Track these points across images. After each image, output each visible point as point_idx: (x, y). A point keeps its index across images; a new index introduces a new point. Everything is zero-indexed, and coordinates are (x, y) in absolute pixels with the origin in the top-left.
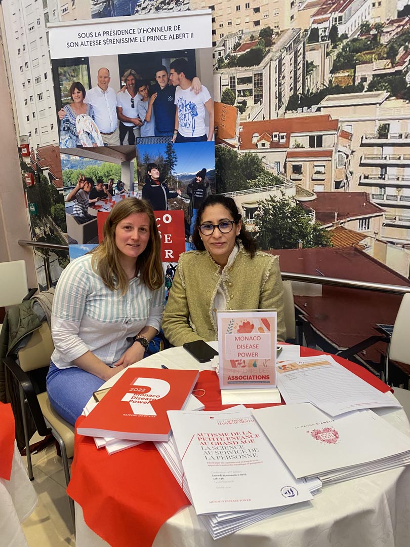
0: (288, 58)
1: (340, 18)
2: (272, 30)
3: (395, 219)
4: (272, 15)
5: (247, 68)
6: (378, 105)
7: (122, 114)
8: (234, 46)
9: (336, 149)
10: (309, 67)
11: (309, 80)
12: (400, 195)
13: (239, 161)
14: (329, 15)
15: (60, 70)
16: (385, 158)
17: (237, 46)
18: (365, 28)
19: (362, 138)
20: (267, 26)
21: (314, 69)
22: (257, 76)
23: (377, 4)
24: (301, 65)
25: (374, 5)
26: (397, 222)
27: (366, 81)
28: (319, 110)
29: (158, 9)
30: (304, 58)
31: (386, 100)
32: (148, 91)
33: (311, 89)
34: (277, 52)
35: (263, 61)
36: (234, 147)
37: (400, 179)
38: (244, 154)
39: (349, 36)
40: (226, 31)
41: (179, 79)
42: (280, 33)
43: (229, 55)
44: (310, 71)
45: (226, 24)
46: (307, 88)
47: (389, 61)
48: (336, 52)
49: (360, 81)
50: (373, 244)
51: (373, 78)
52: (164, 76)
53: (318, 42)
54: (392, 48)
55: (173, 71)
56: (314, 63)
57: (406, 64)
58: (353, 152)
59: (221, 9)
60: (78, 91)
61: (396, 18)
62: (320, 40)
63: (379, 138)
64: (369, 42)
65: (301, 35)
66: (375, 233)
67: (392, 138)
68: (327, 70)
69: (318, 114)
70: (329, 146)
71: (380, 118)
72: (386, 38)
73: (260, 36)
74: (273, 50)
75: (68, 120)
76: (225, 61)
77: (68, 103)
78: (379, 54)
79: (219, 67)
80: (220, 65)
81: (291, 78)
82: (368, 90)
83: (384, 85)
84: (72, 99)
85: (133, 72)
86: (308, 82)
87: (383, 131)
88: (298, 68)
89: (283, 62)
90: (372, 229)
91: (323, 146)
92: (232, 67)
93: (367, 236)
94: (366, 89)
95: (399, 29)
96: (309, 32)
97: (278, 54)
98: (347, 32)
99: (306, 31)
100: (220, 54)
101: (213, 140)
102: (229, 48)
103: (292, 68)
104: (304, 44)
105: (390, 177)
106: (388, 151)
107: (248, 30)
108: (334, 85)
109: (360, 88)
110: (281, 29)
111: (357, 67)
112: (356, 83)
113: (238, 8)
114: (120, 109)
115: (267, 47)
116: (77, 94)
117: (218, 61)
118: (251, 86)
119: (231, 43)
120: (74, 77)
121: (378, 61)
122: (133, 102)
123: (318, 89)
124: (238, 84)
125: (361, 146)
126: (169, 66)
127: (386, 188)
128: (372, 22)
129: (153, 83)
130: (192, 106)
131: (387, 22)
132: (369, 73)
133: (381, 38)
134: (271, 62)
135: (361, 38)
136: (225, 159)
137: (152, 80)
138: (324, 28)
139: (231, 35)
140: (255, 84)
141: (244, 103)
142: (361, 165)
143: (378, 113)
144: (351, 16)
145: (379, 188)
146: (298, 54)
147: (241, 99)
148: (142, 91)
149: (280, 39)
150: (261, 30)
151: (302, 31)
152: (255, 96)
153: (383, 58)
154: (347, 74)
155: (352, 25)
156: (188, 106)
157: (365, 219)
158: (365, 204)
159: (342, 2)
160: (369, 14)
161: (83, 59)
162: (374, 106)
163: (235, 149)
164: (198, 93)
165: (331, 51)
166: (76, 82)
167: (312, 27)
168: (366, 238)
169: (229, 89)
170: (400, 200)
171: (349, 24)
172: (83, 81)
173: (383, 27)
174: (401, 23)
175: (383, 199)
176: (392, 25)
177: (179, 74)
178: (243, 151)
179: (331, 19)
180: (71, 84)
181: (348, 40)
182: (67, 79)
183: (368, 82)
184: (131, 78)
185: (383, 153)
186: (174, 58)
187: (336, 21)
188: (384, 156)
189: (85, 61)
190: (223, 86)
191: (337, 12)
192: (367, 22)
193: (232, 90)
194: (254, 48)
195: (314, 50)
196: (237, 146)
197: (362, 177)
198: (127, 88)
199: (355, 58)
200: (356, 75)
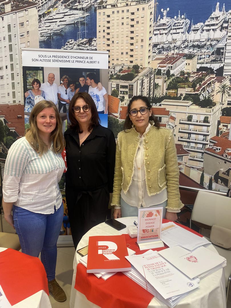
0: (146, 80)
1: (171, 67)
2: (139, 66)
3: (194, 157)
4: (139, 60)
5: (125, 81)
6: (187, 107)
7: (60, 97)
8: (119, 70)
9: (168, 124)
10: (156, 86)
11: (156, 91)
12: (197, 146)
13: (120, 124)
14: (166, 65)
15: (27, 72)
16: (190, 130)
17: (120, 71)
18: (182, 73)
19: (180, 120)
20: (136, 64)
21: (159, 87)
22: (131, 86)
23: (188, 64)
24: (152, 84)
25: (186, 64)
26: (195, 159)
27: (182, 96)
28: (160, 105)
29: (79, 45)
30: (154, 81)
31: (191, 105)
32: (75, 86)
33: (157, 95)
34: (141, 76)
35: (134, 79)
36: (117, 117)
37: (197, 140)
38: (122, 121)
39: (175, 75)
40: (115, 62)
41: (91, 82)
42: (143, 68)
43: (116, 74)
44: (157, 87)
45: (115, 60)
46: (155, 95)
47: (193, 89)
48: (169, 81)
49: (180, 95)
50: (184, 168)
51: (186, 95)
52: (83, 80)
53: (161, 75)
54: (194, 84)
55: (88, 78)
56: (159, 84)
57: (200, 91)
58: (176, 126)
59: (113, 52)
60: (36, 83)
61: (196, 71)
62: (162, 75)
63: (188, 121)
64: (184, 80)
65: (153, 71)
66: (185, 163)
67: (193, 121)
68: (165, 89)
69: (160, 107)
70: (165, 122)
71: (188, 112)
72: (191, 79)
73: (133, 68)
74: (139, 75)
75: (30, 98)
76: (114, 76)
77: (30, 89)
78: (188, 85)
79: (111, 79)
80: (112, 77)
81: (147, 89)
82: (183, 100)
83: (190, 99)
84: (33, 87)
85: (67, 77)
86: (156, 92)
87: (190, 118)
88: (151, 85)
89: (144, 81)
90: (184, 161)
91: (162, 121)
92: (118, 79)
93: (181, 164)
94: (182, 99)
95: (197, 76)
96: (157, 71)
97: (141, 78)
98: (174, 74)
99: (155, 69)
100: (111, 72)
101: (107, 113)
102: (117, 71)
103: (148, 85)
104: (154, 75)
105: (192, 138)
106: (191, 127)
107: (127, 64)
108: (168, 95)
109: (180, 98)
110: (143, 67)
111: (179, 89)
112: (178, 96)
113: (122, 53)
114: (59, 95)
115: (136, 73)
116: (36, 85)
117: (110, 76)
118: (127, 90)
119: (118, 68)
120: (35, 76)
121: (188, 88)
122: (66, 92)
123: (160, 96)
124: (121, 88)
125: (179, 124)
126: (86, 76)
127: (191, 143)
128: (186, 71)
129: (77, 83)
130: (97, 96)
131: (192, 72)
132: (184, 93)
133: (189, 78)
134: (138, 80)
135: (180, 77)
136: (112, 123)
137: (77, 82)
138: (164, 70)
139: (118, 65)
140: (129, 89)
141: (123, 97)
142: (180, 132)
143: (187, 110)
144: (176, 67)
145: (187, 143)
146: (151, 79)
147: (122, 95)
148: (71, 86)
149: (143, 71)
150: (134, 65)
151: (153, 69)
152: (129, 95)
153: (190, 87)
154: (174, 91)
155: (177, 71)
156: (95, 96)
157: (181, 156)
158: (180, 150)
159: (172, 60)
160: (184, 68)
161: (40, 68)
162: (186, 107)
163: (117, 118)
164: (100, 90)
165: (167, 81)
166: (36, 79)
167: (158, 69)
168: (181, 165)
169: (115, 90)
170: (197, 149)
171: (175, 70)
172: (40, 79)
173: (190, 74)
174: (198, 74)
175: (189, 148)
176: (194, 74)
177: (91, 80)
178: (122, 120)
179: (167, 67)
180: (33, 80)
181: (175, 77)
182: (31, 77)
183: (184, 96)
184: (66, 79)
185: (190, 128)
186: (89, 72)
187: (169, 68)
188: (190, 129)
189: (42, 69)
190: (112, 88)
191: (170, 64)
192: (183, 71)
193: (117, 90)
194: (130, 73)
195: (159, 78)
196: (119, 117)
197: (180, 137)
198: (63, 84)
199: (178, 85)
200: (178, 92)
